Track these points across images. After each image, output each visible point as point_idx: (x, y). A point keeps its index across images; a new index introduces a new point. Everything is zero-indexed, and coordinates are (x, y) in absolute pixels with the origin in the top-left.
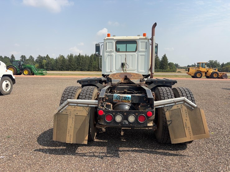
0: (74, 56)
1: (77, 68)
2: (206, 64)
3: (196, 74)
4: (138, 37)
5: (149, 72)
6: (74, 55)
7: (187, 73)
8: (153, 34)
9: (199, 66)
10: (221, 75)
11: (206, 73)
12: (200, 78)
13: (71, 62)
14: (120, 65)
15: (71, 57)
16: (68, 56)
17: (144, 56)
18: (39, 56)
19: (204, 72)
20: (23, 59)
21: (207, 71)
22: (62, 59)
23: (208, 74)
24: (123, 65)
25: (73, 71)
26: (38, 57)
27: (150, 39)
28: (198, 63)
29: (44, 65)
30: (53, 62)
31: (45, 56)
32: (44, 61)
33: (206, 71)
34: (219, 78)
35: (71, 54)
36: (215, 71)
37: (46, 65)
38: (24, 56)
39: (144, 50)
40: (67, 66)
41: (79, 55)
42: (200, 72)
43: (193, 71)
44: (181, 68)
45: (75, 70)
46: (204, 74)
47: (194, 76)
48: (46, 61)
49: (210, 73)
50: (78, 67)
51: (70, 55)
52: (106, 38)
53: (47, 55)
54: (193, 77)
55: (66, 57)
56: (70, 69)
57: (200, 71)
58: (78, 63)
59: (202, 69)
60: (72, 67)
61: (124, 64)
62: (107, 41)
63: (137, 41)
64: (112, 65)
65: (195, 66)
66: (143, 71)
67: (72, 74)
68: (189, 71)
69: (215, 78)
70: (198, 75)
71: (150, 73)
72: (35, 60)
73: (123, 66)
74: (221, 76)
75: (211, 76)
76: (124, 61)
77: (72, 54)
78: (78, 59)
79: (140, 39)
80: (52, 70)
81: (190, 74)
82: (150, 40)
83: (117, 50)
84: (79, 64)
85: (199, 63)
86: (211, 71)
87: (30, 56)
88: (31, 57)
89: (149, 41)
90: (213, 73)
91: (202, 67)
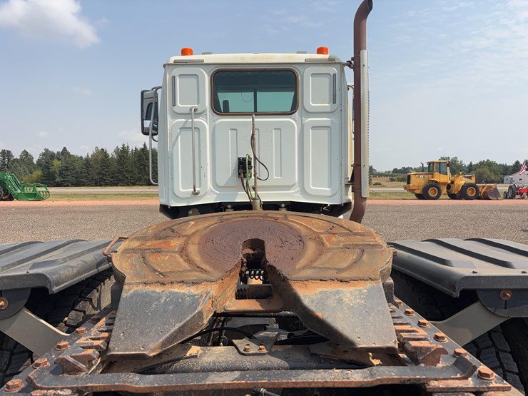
0: (130, 150)
1: (140, 179)
2: (448, 165)
3: (426, 189)
4: (301, 58)
5: (347, 194)
6: (131, 148)
7: (405, 188)
8: (359, 44)
9: (433, 171)
10: (484, 190)
11: (449, 187)
12: (437, 198)
13: (125, 166)
14: (232, 165)
15: (123, 152)
16: (117, 151)
17: (326, 132)
18: (47, 150)
19: (444, 184)
20: (4, 159)
21: (452, 182)
22: (101, 157)
23: (455, 190)
24: (243, 167)
25: (128, 185)
26: (44, 154)
27: (349, 64)
28: (429, 164)
29: (55, 172)
30: (78, 165)
31: (61, 151)
32: (56, 162)
33: (449, 182)
34: (479, 198)
35: (123, 145)
36: (469, 181)
37: (61, 174)
38: (9, 152)
39: (326, 106)
40: (113, 173)
41: (143, 147)
42: (436, 185)
43: (418, 181)
44: (381, 175)
45: (134, 184)
46: (444, 190)
47: (422, 196)
48: (60, 162)
49: (459, 186)
50: (141, 175)
51: (120, 147)
52: (172, 60)
53: (65, 148)
54: (420, 197)
55: (111, 152)
56: (122, 181)
57: (436, 182)
58: (142, 167)
59: (440, 178)
60: (127, 178)
61: (250, 163)
62: (177, 71)
63: (298, 70)
64: (200, 167)
65: (423, 169)
66: (326, 190)
67: (122, 195)
68: (409, 183)
69: (471, 199)
70: (430, 193)
71: (351, 197)
72: (35, 161)
73: (245, 173)
74: (485, 192)
75: (462, 195)
76: (246, 152)
77: (126, 145)
78: (140, 156)
79: (309, 63)
80: (78, 184)
81: (412, 191)
82: (346, 68)
83: (220, 109)
84: (144, 168)
85: (433, 163)
86: (461, 181)
87: (23, 152)
88: (25, 153)
89: (342, 71)
90: (465, 187)
91: (440, 172)
